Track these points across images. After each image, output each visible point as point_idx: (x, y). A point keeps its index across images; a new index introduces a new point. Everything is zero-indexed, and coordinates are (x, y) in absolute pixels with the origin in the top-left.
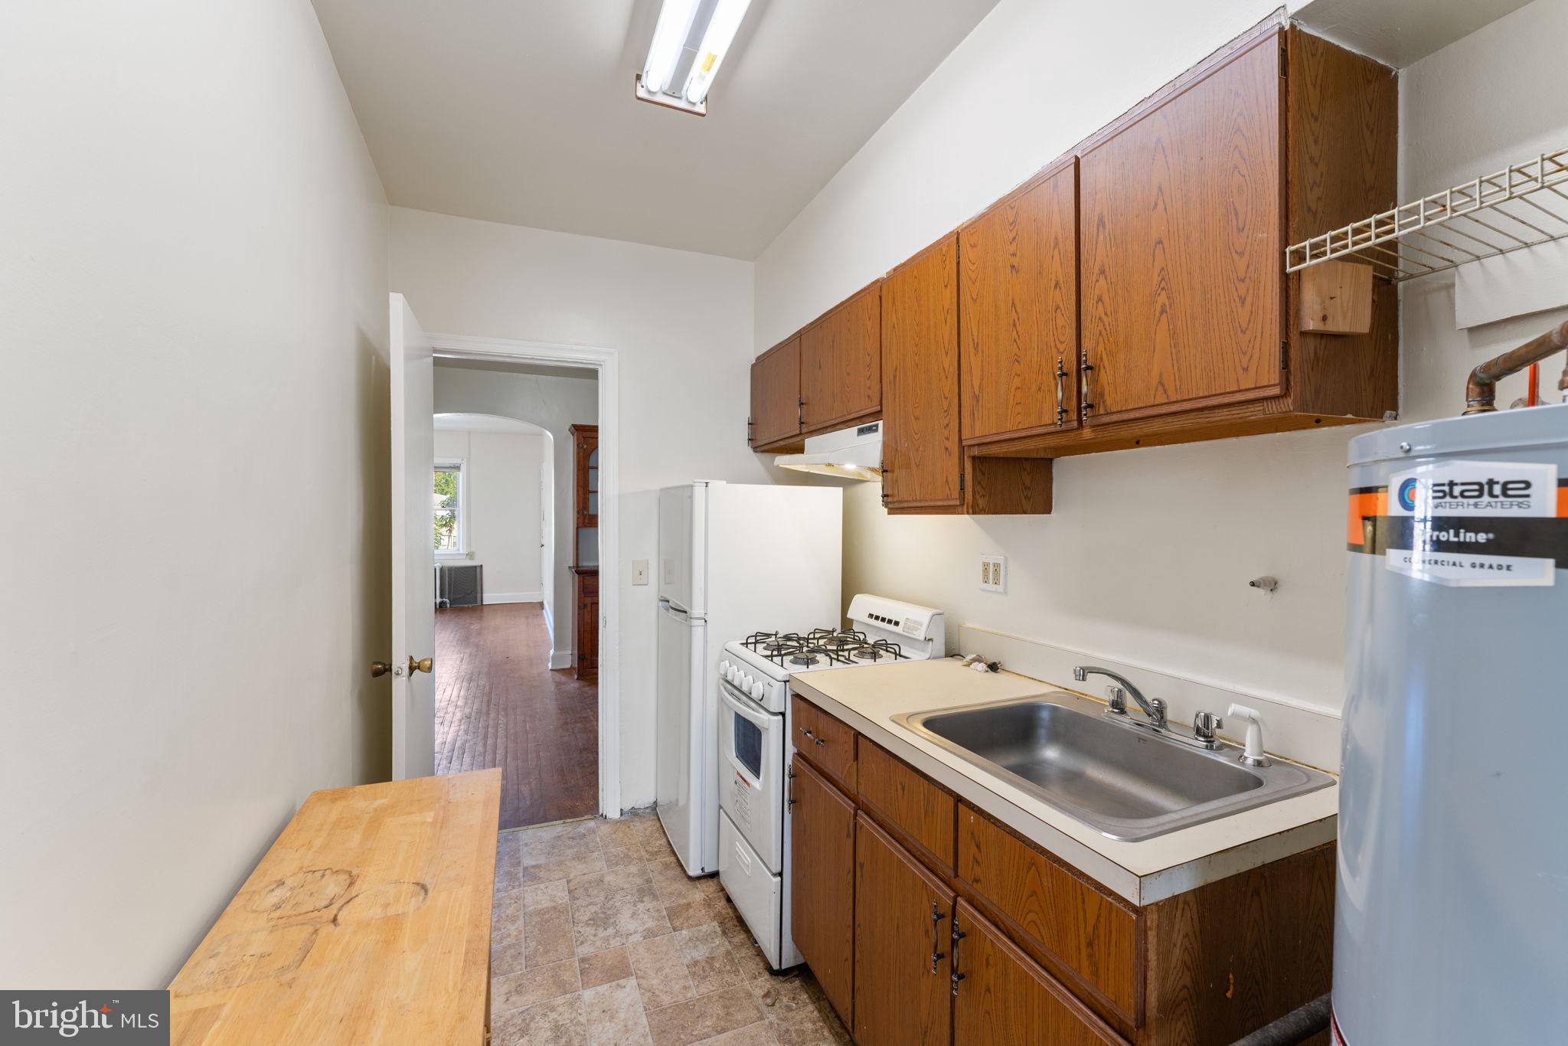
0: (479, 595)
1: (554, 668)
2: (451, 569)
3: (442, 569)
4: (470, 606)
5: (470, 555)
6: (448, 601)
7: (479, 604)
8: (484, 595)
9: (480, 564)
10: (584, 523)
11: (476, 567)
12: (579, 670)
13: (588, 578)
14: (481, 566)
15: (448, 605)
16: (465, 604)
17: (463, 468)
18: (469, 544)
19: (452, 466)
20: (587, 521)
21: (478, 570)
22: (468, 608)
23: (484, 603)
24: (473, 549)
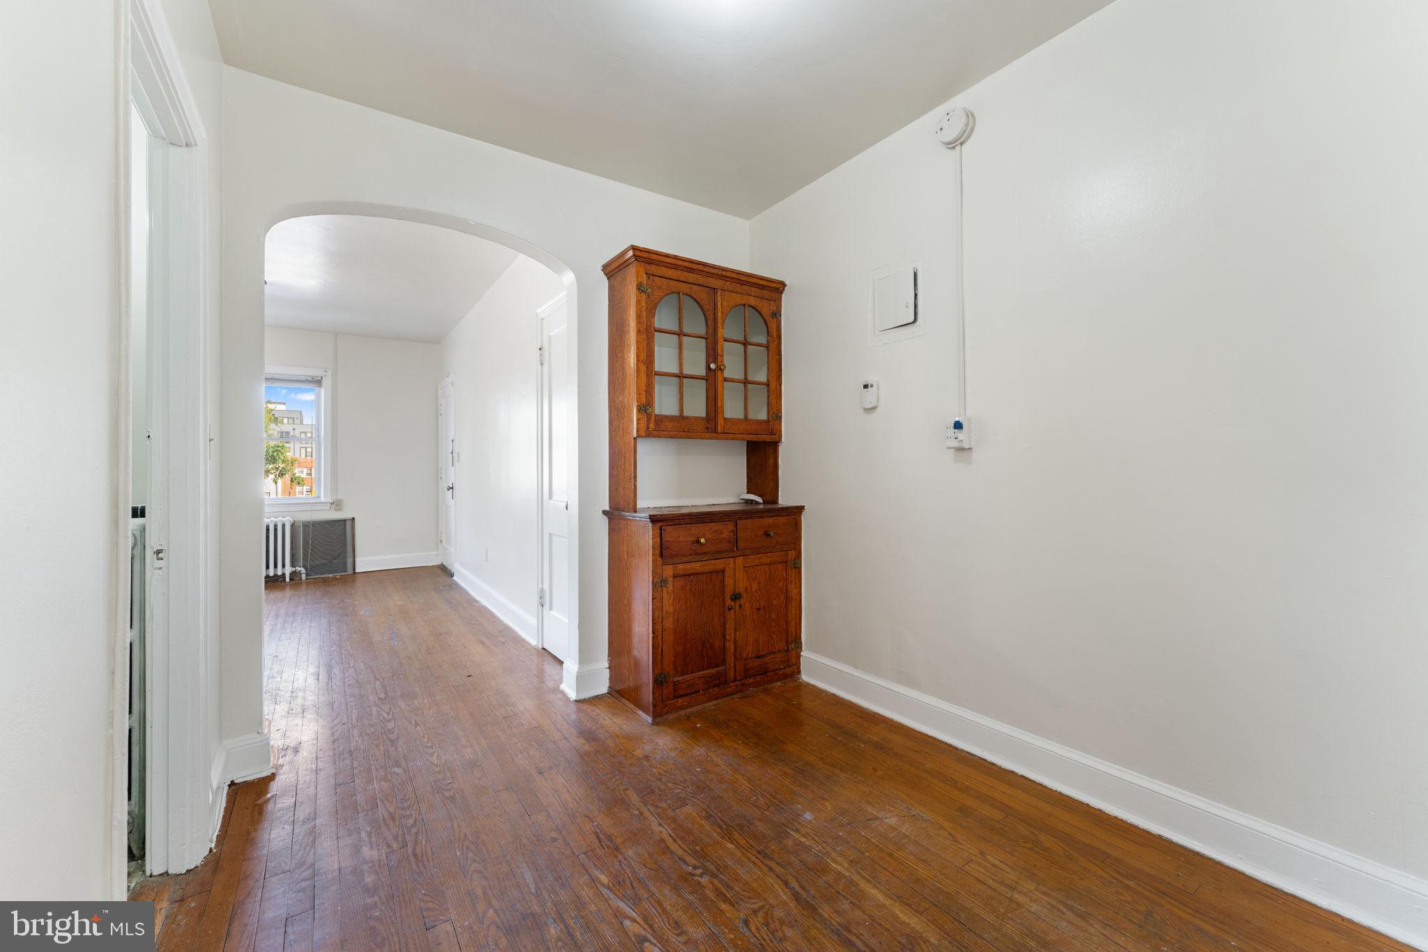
0: (350, 560)
1: (582, 697)
2: (306, 525)
3: (293, 525)
4: (338, 575)
5: (337, 505)
6: (303, 570)
7: (350, 571)
8: (357, 560)
9: (351, 516)
10: (648, 428)
11: (344, 521)
12: (654, 706)
13: (669, 529)
14: (353, 519)
15: (304, 577)
16: (330, 572)
17: (327, 382)
18: (335, 489)
19: (310, 379)
20: (652, 426)
21: (348, 524)
22: (335, 579)
23: (356, 571)
24: (340, 497)
